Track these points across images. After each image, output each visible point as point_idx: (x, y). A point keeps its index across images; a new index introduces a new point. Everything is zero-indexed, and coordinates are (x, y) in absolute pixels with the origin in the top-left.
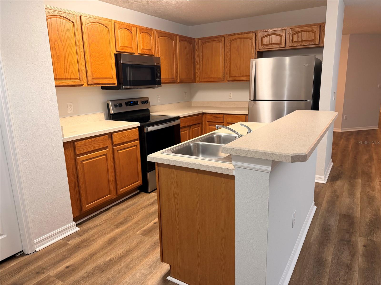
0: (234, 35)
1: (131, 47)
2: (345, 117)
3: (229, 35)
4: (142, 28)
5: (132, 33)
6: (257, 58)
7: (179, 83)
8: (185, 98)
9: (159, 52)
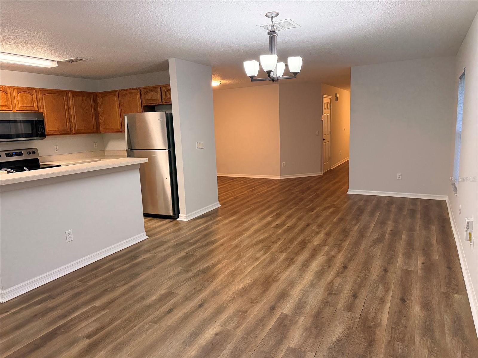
0: (125, 91)
1: (6, 106)
2: (284, 164)
3: (122, 90)
4: (21, 88)
5: (7, 93)
6: (144, 112)
7: (75, 134)
8: (95, 147)
9: (45, 108)
